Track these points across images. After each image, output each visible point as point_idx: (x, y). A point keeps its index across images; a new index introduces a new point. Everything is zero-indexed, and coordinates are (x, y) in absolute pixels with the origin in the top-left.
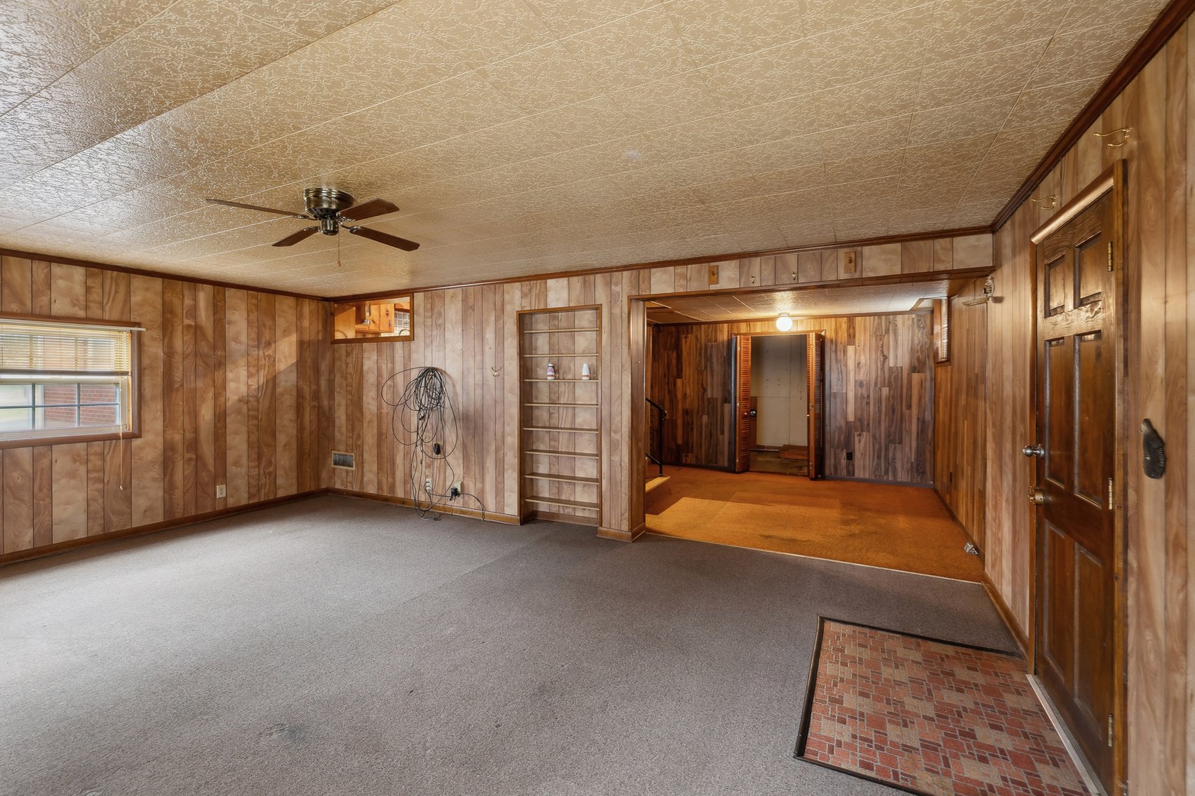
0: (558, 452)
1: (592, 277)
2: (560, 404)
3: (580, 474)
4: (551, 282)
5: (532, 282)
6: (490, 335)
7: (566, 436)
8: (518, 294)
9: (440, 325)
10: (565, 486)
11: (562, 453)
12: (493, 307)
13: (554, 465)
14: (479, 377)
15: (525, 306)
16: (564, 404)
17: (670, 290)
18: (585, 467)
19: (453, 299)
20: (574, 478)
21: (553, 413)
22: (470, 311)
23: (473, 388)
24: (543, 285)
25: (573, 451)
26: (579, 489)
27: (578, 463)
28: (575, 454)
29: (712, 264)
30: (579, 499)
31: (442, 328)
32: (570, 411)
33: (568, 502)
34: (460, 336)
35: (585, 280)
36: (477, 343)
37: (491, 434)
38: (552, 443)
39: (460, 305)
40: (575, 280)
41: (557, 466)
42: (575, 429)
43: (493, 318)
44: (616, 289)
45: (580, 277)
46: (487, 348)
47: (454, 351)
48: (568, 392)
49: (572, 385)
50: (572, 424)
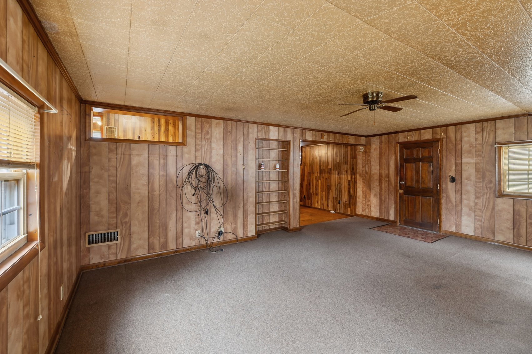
0: (262, 203)
1: (287, 129)
2: (264, 181)
3: (271, 210)
4: (271, 128)
5: (263, 126)
6: (240, 148)
7: (266, 195)
8: (256, 130)
9: (208, 139)
10: (265, 217)
11: (264, 202)
12: (242, 134)
13: (261, 209)
14: (234, 169)
15: (259, 136)
16: (265, 181)
17: (311, 139)
18: (273, 207)
19: (217, 125)
20: (269, 212)
21: (260, 185)
22: (229, 134)
23: (230, 175)
24: (268, 128)
25: (269, 201)
26: (271, 217)
27: (271, 206)
28: (269, 202)
29: (322, 133)
30: (271, 221)
31: (209, 141)
32: (268, 184)
33: (267, 223)
34: (222, 147)
35: (284, 130)
36: (233, 151)
37: (241, 198)
38: (260, 199)
39: (222, 129)
40: (281, 128)
41: (262, 209)
42: (270, 191)
43: (242, 139)
44: (295, 135)
45: (283, 128)
46: (239, 154)
47: (218, 155)
48: (267, 176)
49: (269, 172)
50: (268, 189)
